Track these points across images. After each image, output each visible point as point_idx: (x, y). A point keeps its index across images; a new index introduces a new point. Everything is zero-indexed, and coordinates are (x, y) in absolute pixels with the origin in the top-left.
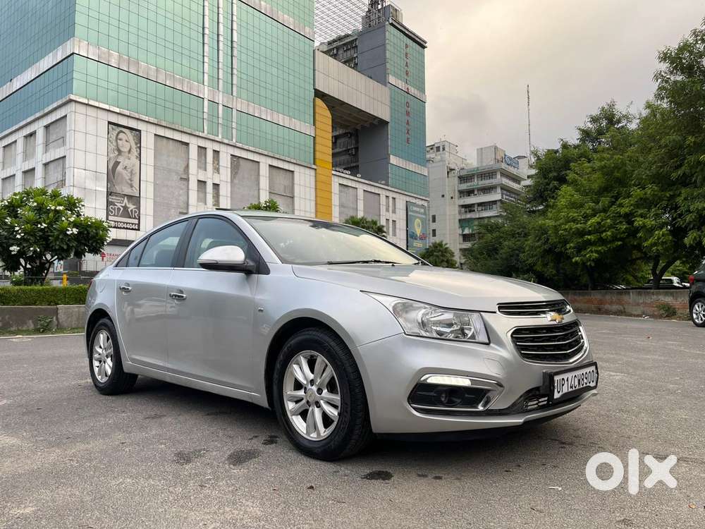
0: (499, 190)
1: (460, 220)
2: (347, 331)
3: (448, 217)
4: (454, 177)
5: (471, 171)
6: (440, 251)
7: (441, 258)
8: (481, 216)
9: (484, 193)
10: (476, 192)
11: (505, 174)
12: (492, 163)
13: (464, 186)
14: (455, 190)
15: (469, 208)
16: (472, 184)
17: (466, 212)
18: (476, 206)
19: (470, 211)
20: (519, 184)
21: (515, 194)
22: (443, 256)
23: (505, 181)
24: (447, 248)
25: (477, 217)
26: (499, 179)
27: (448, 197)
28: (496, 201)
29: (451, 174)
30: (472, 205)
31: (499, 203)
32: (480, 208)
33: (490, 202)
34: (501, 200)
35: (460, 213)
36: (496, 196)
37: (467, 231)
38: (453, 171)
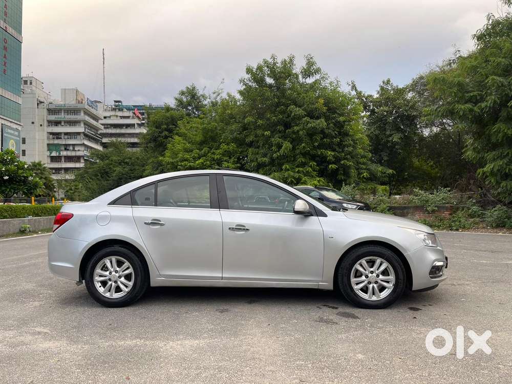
0: (82, 125)
1: (48, 144)
2: (400, 244)
3: (37, 141)
4: (44, 108)
5: (58, 106)
6: (39, 169)
7: (40, 175)
8: (67, 143)
9: (70, 125)
10: (63, 124)
11: (87, 113)
12: (74, 102)
13: (53, 118)
14: (44, 120)
15: (57, 135)
16: (60, 116)
17: (54, 138)
18: (63, 135)
19: (58, 138)
20: (97, 122)
21: (94, 129)
22: (42, 173)
23: (87, 118)
24: (45, 168)
25: (64, 143)
26: (82, 116)
27: (37, 124)
28: (80, 133)
29: (41, 106)
30: (60, 133)
31: (82, 135)
32: (66, 137)
33: (74, 133)
34: (83, 132)
35: (48, 138)
36: (80, 129)
37: (54, 154)
38: (43, 104)
